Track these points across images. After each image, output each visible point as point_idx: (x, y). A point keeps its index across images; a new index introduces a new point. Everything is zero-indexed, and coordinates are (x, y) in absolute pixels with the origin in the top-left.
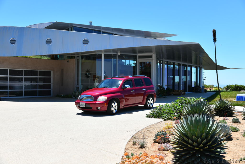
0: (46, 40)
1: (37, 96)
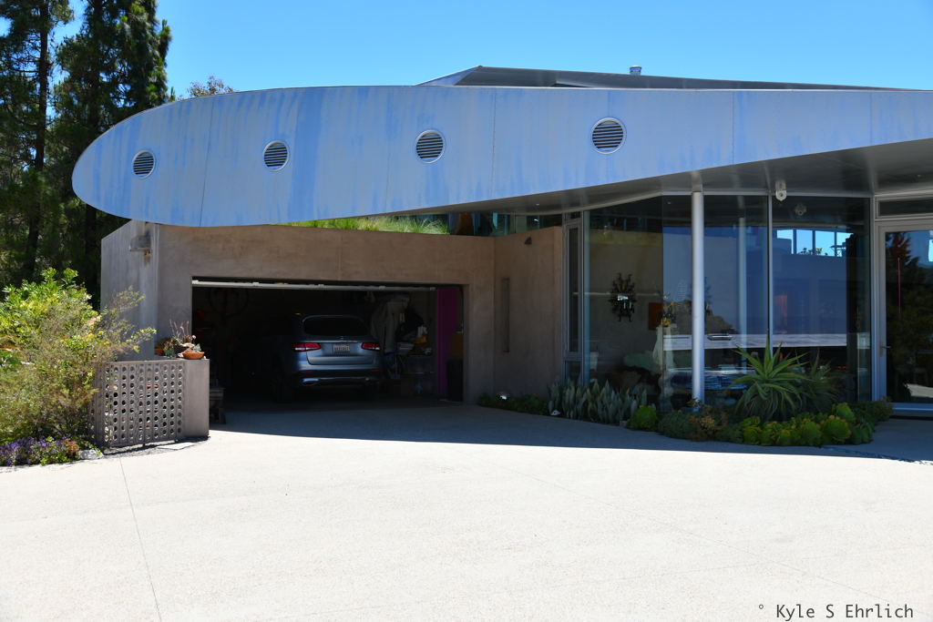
0: (419, 137)
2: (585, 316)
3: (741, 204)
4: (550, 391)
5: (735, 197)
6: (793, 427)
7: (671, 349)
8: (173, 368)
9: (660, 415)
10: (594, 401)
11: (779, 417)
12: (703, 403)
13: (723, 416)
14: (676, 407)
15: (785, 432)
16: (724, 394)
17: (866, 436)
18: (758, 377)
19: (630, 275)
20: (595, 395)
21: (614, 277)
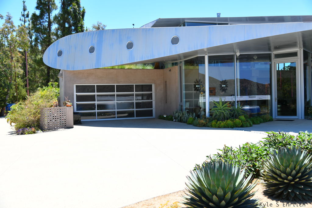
0: (127, 43)
1: (134, 117)
2: (184, 92)
4: (174, 114)
6: (225, 122)
7: (202, 101)
8: (63, 109)
11: (222, 120)
13: (207, 120)
15: (222, 124)
18: (218, 108)
21: (195, 80)
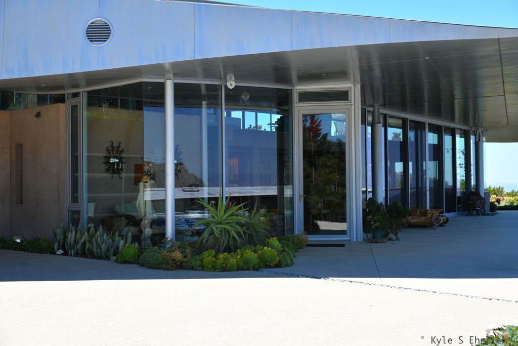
2: (84, 175)
3: (204, 91)
4: (55, 235)
5: (199, 85)
6: (239, 257)
7: (150, 199)
9: (141, 250)
10: (90, 242)
11: (229, 250)
12: (174, 241)
13: (188, 250)
14: (154, 244)
15: (233, 260)
16: (190, 233)
17: (289, 261)
18: (213, 220)
19: (120, 143)
20: (91, 237)
21: (108, 145)
